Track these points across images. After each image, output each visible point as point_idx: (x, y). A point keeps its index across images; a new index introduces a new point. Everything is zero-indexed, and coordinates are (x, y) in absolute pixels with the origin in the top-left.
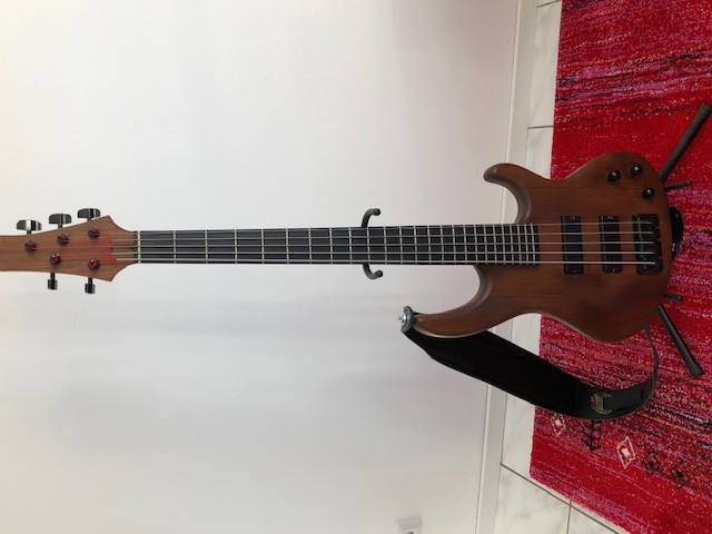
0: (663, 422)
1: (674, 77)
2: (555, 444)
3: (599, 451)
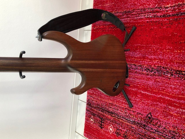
0: (121, 121)
1: (126, 18)
2: (91, 126)
3: (103, 129)
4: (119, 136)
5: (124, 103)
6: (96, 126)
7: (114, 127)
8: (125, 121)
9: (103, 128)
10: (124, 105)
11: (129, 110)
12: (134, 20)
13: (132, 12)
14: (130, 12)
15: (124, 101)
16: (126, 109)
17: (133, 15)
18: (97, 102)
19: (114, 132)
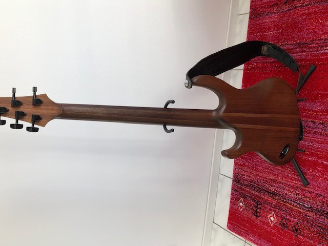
0: (290, 206)
2: (239, 214)
3: (260, 218)
4: (286, 229)
5: (295, 179)
6: (249, 214)
7: (277, 216)
8: (296, 206)
9: (260, 216)
10: (294, 182)
11: (303, 190)
12: (314, 56)
13: (310, 44)
14: (307, 43)
15: (295, 177)
16: (297, 187)
17: (311, 48)
18: (249, 177)
19: (277, 222)
